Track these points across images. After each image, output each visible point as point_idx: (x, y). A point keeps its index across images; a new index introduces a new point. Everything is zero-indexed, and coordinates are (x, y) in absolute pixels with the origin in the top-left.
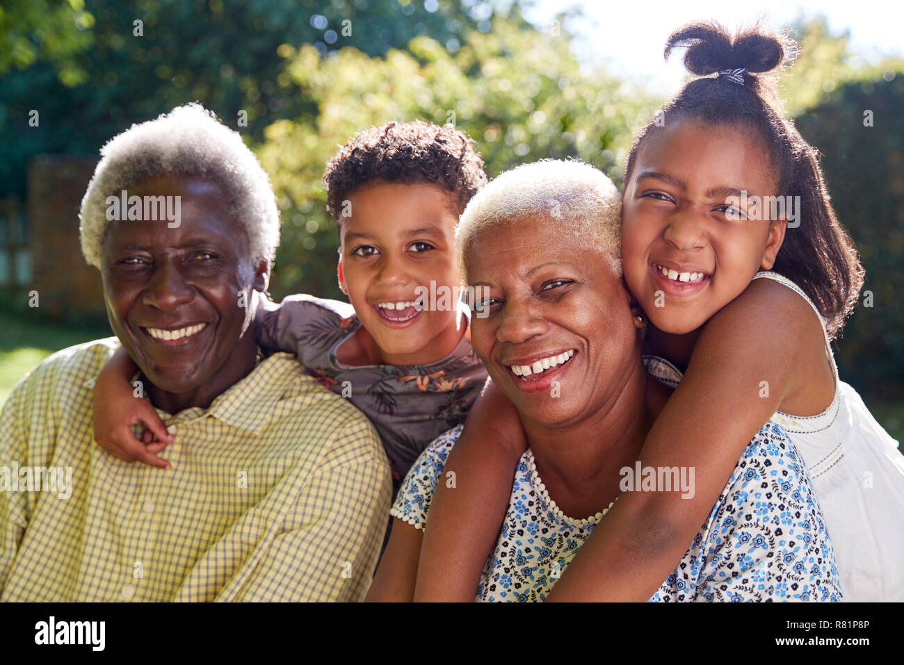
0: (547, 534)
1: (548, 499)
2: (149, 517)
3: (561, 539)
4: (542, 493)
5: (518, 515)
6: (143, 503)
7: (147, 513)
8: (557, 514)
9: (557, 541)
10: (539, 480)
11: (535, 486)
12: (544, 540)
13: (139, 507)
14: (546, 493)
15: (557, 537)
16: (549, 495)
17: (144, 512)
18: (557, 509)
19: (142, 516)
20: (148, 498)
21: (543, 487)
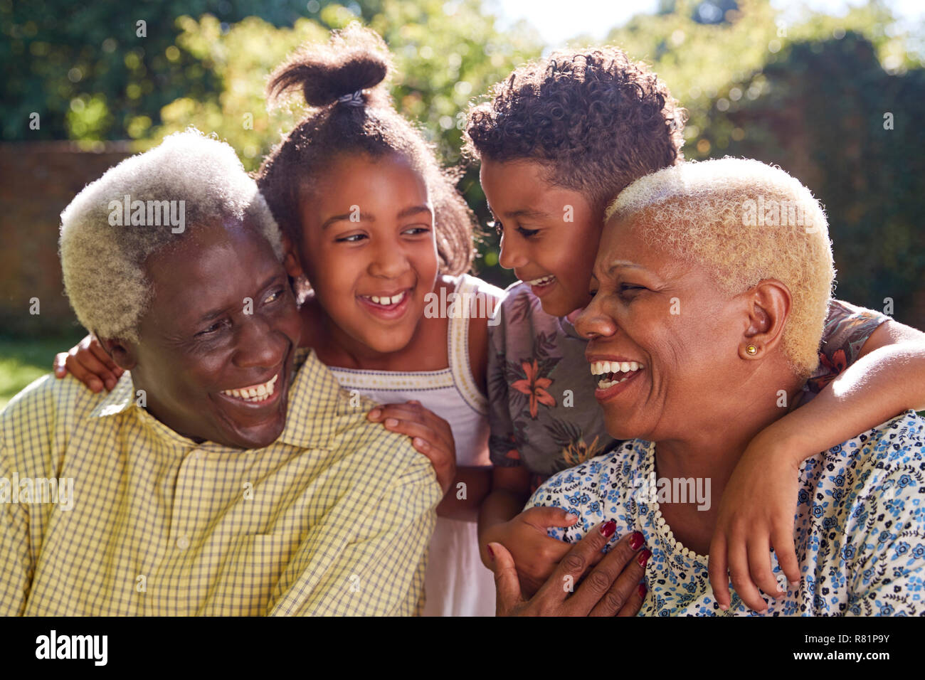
0: (687, 578)
1: (673, 541)
2: (183, 554)
3: (702, 582)
4: (666, 534)
5: (659, 565)
6: (176, 539)
7: (181, 549)
8: (687, 556)
9: (699, 585)
10: (662, 521)
11: (658, 527)
12: (685, 586)
13: (171, 543)
14: (671, 534)
15: (697, 580)
16: (674, 537)
17: (178, 548)
18: (686, 551)
19: (176, 553)
20: (181, 533)
21: (667, 528)
